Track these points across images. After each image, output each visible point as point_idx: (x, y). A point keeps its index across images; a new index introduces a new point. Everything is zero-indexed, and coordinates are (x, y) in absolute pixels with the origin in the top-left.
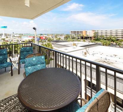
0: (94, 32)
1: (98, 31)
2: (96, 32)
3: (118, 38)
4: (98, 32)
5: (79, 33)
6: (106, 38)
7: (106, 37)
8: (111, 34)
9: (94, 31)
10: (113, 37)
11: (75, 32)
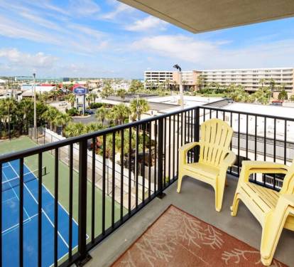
0: (199, 75)
1: (205, 72)
2: (203, 74)
3: (246, 87)
4: (206, 76)
5: (166, 77)
6: (223, 88)
7: (224, 86)
8: (232, 79)
9: (197, 72)
10: (238, 87)
11: (155, 75)
